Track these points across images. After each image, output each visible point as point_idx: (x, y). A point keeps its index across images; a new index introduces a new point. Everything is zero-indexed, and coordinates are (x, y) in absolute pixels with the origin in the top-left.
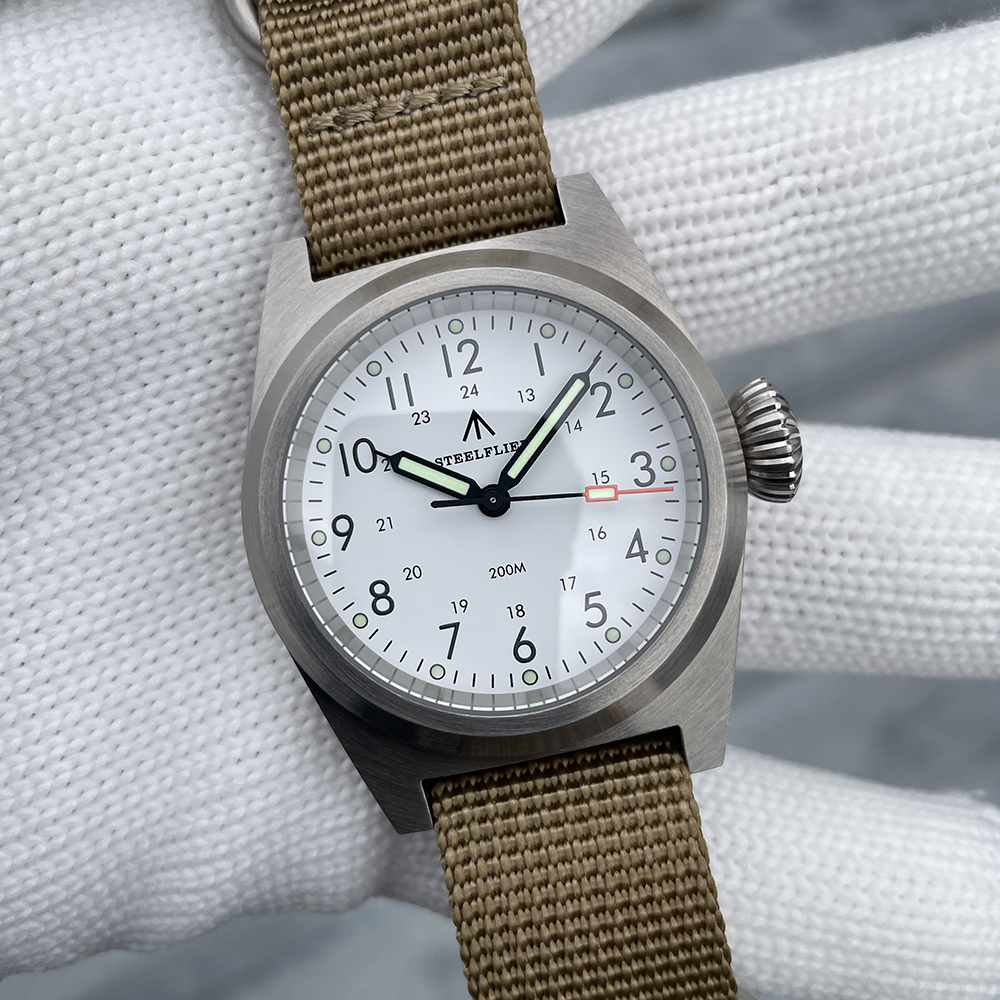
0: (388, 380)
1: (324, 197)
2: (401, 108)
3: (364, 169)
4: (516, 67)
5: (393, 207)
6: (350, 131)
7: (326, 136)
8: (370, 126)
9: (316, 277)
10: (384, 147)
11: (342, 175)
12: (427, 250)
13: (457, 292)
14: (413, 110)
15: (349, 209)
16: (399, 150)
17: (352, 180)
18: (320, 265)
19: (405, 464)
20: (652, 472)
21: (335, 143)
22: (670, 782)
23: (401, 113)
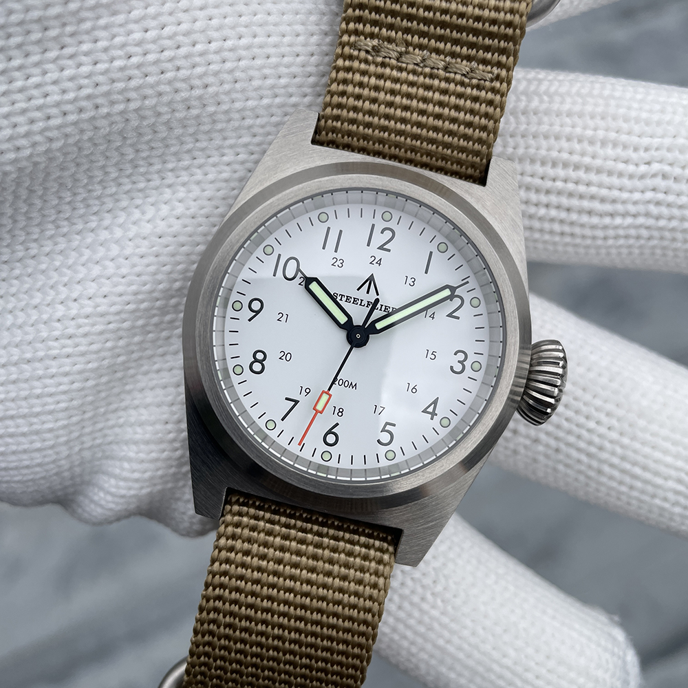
0: (329, 228)
1: (343, 94)
2: (419, 61)
3: (377, 89)
4: (504, 73)
5: (383, 122)
6: (379, 59)
7: (363, 54)
8: (394, 62)
9: (314, 142)
10: (396, 80)
11: (361, 85)
12: (390, 159)
13: (397, 195)
14: (425, 66)
15: (355, 109)
16: (405, 87)
17: (366, 92)
18: (319, 135)
19: (314, 287)
20: (464, 367)
21: (366, 62)
22: (380, 562)
23: (417, 64)
